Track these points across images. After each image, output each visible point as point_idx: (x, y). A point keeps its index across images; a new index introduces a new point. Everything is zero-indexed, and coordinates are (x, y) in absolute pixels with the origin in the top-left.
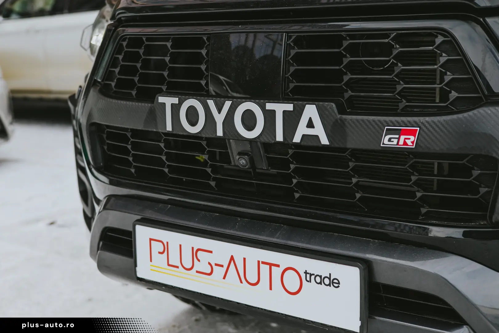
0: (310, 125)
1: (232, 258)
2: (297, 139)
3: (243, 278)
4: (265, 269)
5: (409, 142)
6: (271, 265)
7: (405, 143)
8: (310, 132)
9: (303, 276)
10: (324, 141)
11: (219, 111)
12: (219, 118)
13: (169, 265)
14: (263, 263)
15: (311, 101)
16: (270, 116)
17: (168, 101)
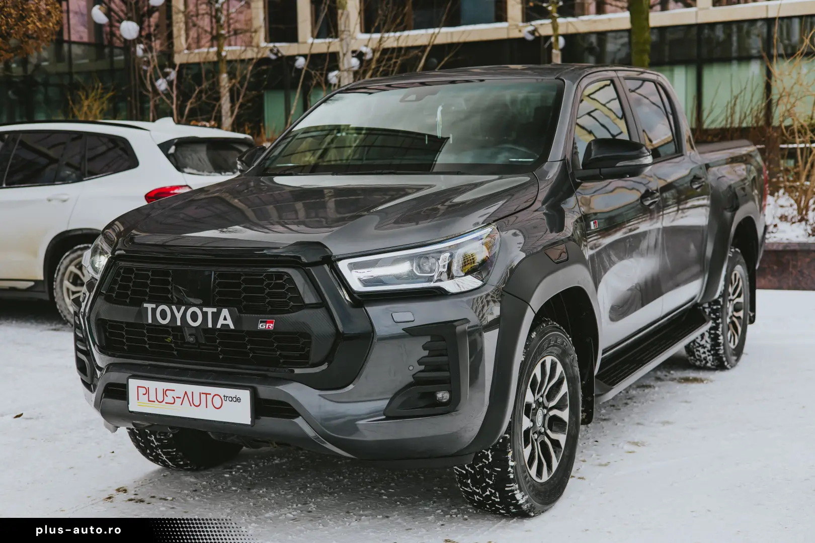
0: (225, 319)
1: (186, 393)
2: (219, 326)
3: (192, 403)
4: (203, 396)
5: (270, 327)
6: (206, 394)
7: (269, 327)
8: (225, 322)
9: (223, 398)
10: (232, 327)
11: (179, 312)
12: (179, 316)
13: (149, 401)
14: (203, 393)
15: (225, 307)
16: (205, 315)
17: (150, 306)
